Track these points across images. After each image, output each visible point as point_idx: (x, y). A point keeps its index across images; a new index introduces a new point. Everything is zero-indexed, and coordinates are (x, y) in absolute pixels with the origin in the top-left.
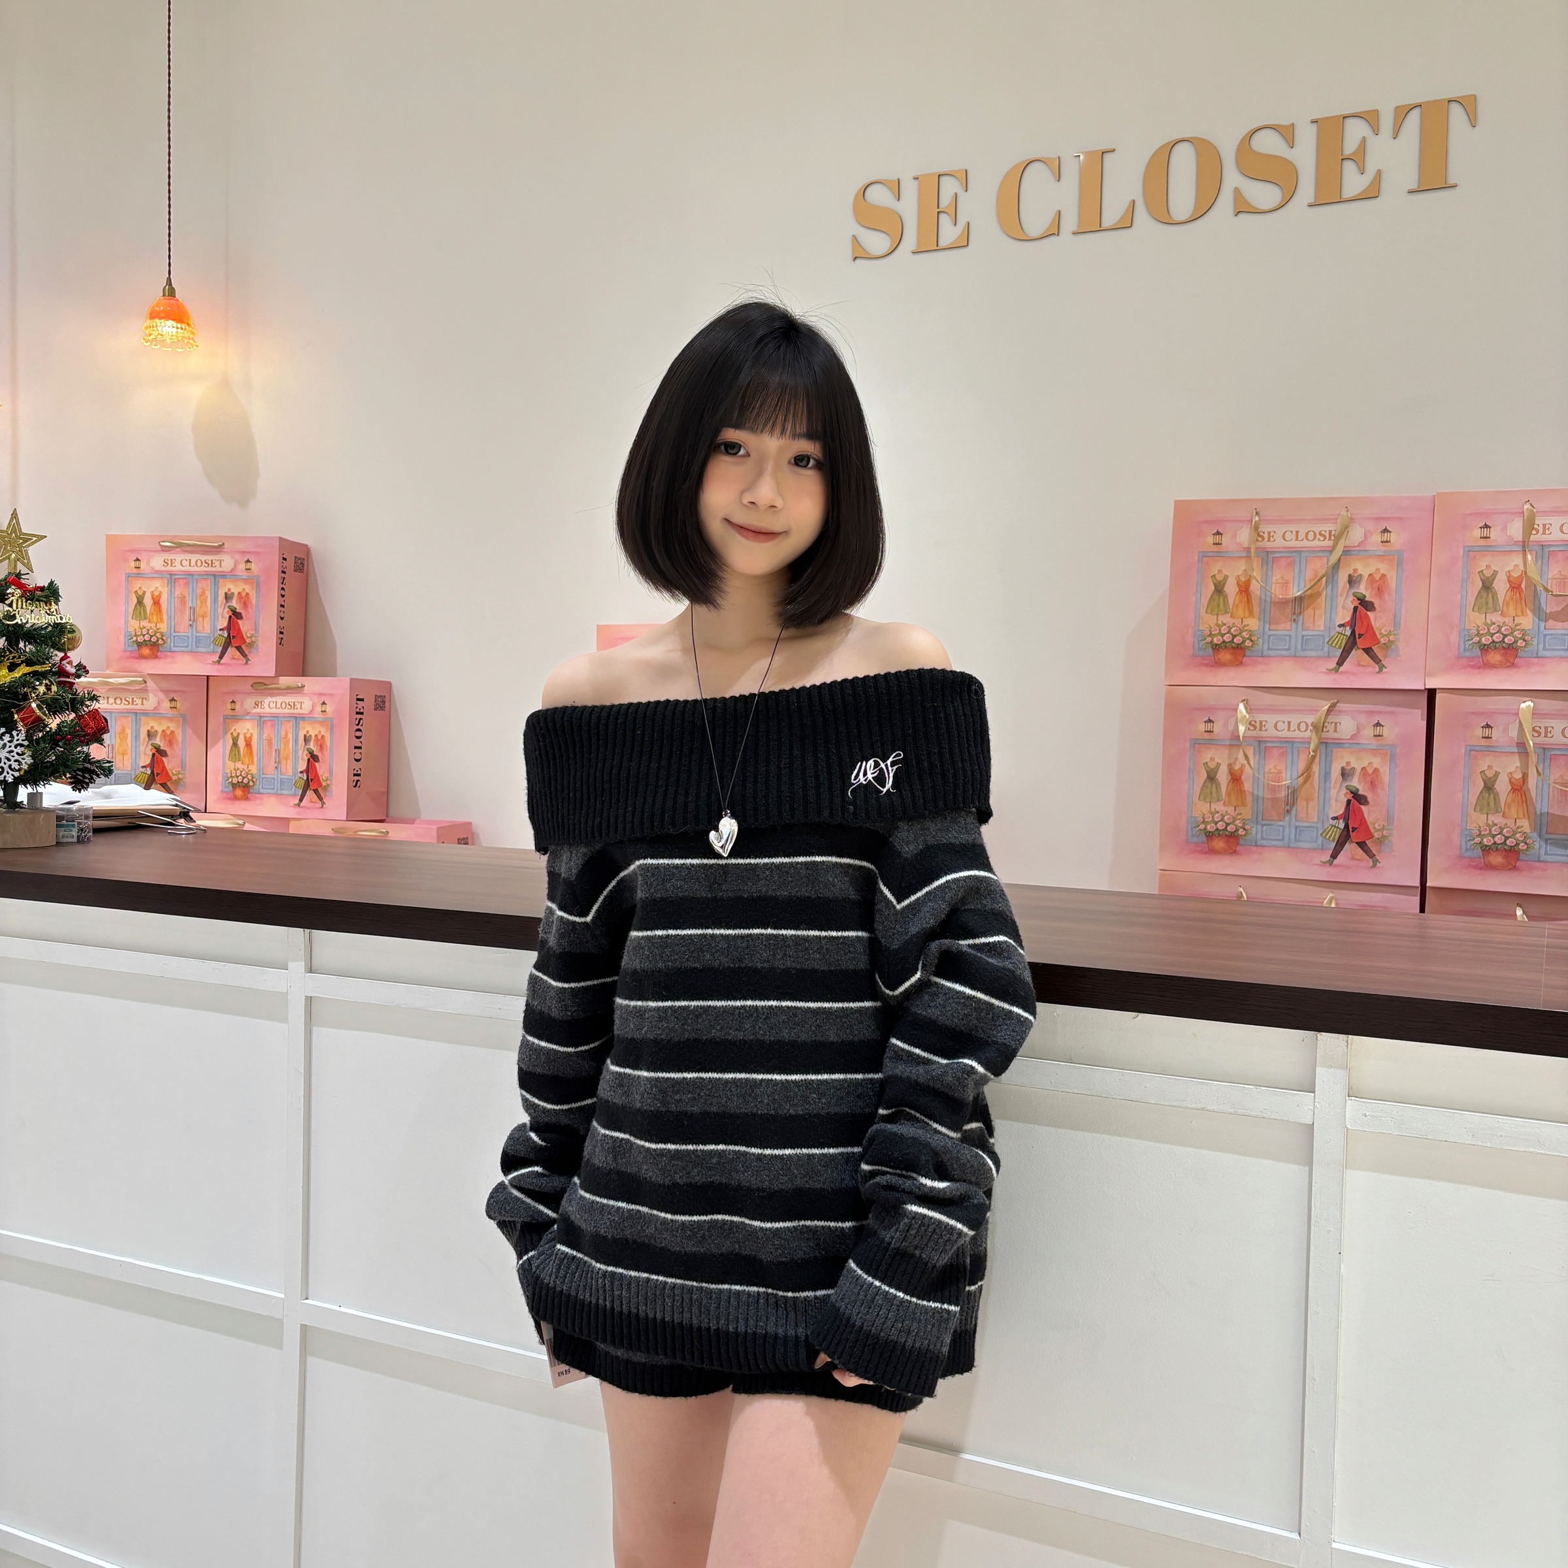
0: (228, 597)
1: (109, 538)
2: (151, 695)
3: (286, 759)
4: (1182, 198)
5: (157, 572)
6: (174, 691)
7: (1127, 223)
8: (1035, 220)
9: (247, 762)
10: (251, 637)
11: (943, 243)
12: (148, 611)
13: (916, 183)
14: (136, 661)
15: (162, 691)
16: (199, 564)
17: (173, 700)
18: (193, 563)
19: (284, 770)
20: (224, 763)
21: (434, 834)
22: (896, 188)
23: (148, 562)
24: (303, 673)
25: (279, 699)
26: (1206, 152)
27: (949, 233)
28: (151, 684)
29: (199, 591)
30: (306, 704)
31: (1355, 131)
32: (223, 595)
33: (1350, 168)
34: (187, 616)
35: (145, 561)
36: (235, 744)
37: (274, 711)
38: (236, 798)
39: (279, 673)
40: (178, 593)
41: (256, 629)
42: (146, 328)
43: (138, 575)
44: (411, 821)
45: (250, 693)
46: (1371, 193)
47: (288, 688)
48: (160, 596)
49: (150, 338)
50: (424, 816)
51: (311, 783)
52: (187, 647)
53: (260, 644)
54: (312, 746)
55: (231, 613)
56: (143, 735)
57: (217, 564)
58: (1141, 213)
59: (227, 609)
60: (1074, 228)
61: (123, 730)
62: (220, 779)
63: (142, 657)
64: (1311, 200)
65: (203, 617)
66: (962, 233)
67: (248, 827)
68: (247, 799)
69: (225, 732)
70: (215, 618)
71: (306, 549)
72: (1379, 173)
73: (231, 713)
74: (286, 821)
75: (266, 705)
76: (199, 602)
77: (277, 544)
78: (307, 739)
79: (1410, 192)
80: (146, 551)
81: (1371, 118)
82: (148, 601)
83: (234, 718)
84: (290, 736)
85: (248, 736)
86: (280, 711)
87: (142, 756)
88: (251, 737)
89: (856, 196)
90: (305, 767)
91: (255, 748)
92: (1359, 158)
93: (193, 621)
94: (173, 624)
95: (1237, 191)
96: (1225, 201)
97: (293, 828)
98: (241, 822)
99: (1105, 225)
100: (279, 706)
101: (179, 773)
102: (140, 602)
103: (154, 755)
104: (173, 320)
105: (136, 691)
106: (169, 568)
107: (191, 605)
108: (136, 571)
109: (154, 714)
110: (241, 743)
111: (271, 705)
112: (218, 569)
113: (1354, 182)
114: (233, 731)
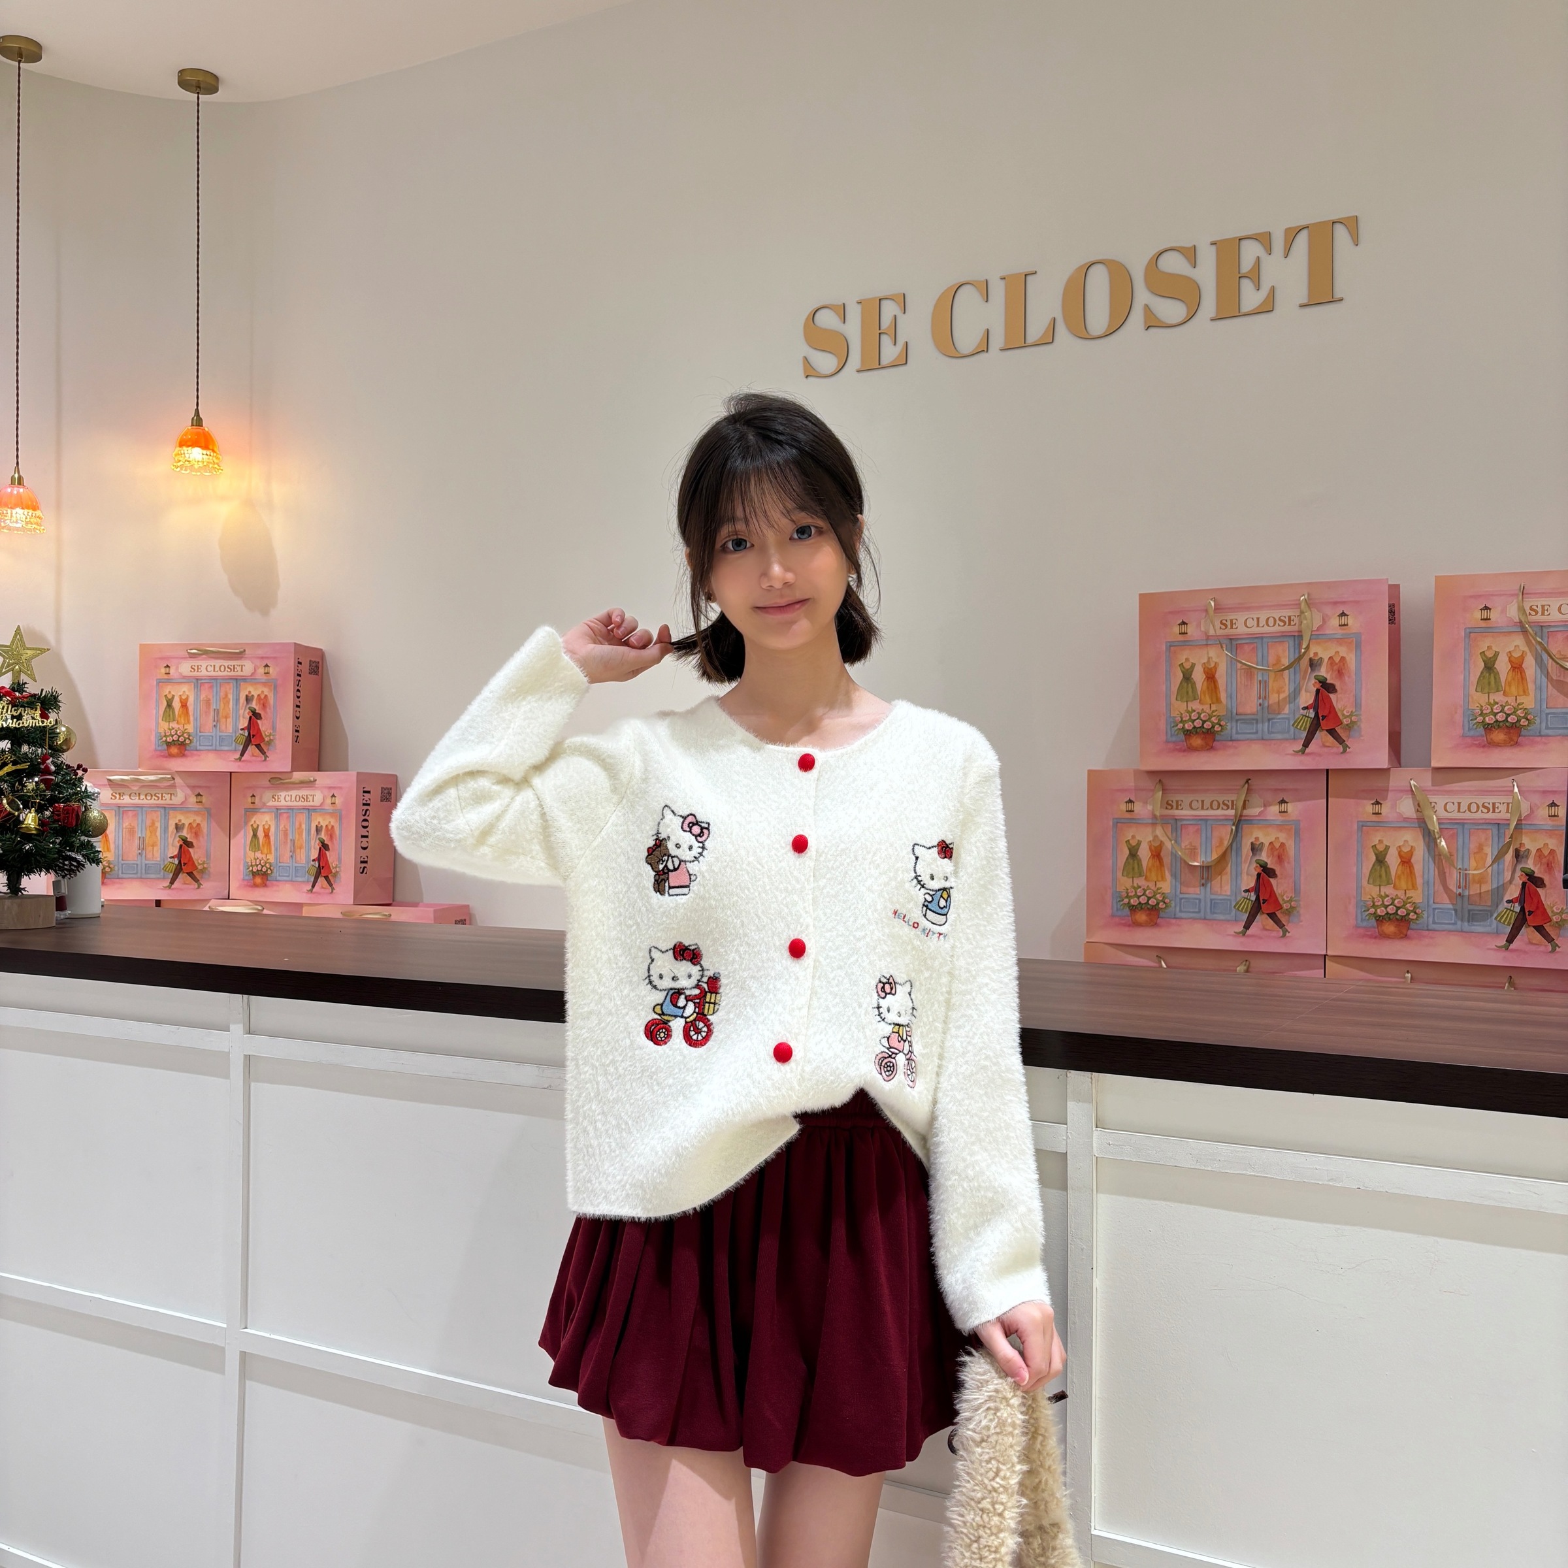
0: (248, 699)
1: (143, 647)
2: (179, 791)
3: (301, 848)
4: (1098, 315)
5: (184, 677)
6: (199, 787)
7: (1049, 339)
8: (966, 337)
9: (265, 851)
10: (269, 736)
11: (884, 362)
12: (177, 713)
13: (859, 306)
14: (165, 759)
15: (188, 786)
16: (222, 669)
17: (199, 795)
18: (217, 669)
19: (298, 859)
20: (245, 853)
21: (432, 916)
22: (842, 312)
23: (177, 668)
24: (319, 769)
25: (294, 793)
26: (1119, 273)
27: (890, 352)
28: (178, 780)
29: (222, 694)
30: (317, 797)
31: (1250, 252)
32: (244, 697)
33: (1247, 286)
34: (211, 717)
35: (174, 667)
36: (255, 835)
37: (289, 803)
38: (255, 886)
39: (295, 768)
40: (203, 696)
41: (274, 728)
42: (176, 455)
43: (167, 680)
44: (415, 905)
45: (268, 788)
46: (1267, 307)
47: (302, 782)
48: (187, 699)
49: (179, 464)
50: (427, 899)
51: (323, 871)
52: (212, 745)
53: (277, 742)
54: (323, 836)
55: (251, 714)
56: (172, 827)
57: (239, 669)
58: (1061, 328)
59: (248, 711)
60: (1002, 345)
61: (153, 823)
62: (242, 868)
63: (171, 756)
64: (1213, 315)
65: (226, 717)
66: (902, 351)
67: (265, 912)
68: (265, 885)
69: (246, 823)
70: (237, 718)
71: (320, 653)
72: (1273, 289)
73: (252, 806)
74: (300, 905)
75: (282, 798)
76: (222, 705)
77: (293, 650)
78: (318, 830)
79: (1301, 306)
80: (177, 658)
81: (1264, 240)
82: (176, 704)
83: (252, 811)
84: (304, 826)
85: (266, 827)
86: (295, 804)
87: (170, 846)
88: (269, 829)
89: (807, 319)
90: (317, 856)
91: (272, 838)
92: (1255, 275)
93: (217, 721)
94: (199, 724)
95: (1146, 306)
96: (1137, 317)
97: (306, 912)
98: (260, 908)
99: (1030, 340)
100: (293, 799)
101: (204, 863)
102: (169, 705)
103: (181, 846)
104: (200, 447)
105: (166, 787)
106: (195, 674)
107: (215, 707)
108: (166, 677)
109: (181, 808)
110: (261, 834)
111: (286, 798)
112: (240, 673)
113: (1251, 298)
114: (252, 822)
